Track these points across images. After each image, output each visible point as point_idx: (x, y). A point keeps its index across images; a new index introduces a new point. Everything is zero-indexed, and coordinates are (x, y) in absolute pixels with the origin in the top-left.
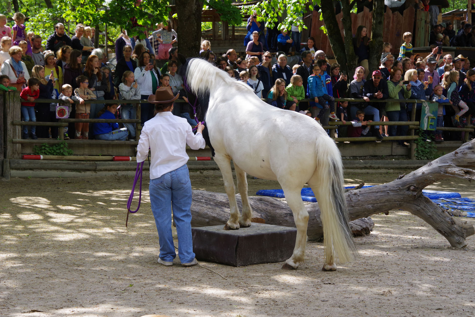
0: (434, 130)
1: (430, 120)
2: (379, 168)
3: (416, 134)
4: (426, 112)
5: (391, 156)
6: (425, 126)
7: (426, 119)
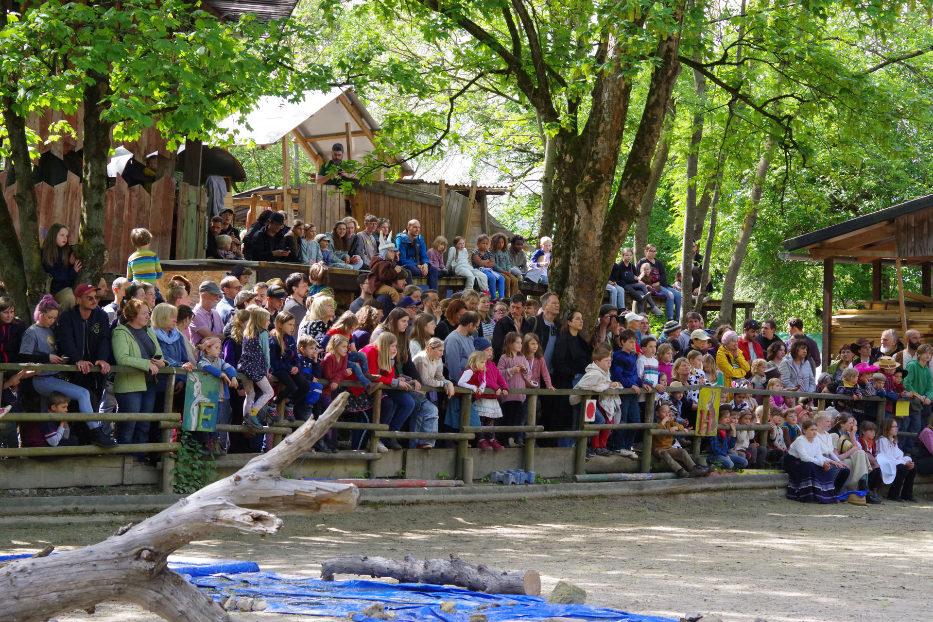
1: (203, 409)
2: (94, 512)
5: (121, 487)
7: (194, 408)
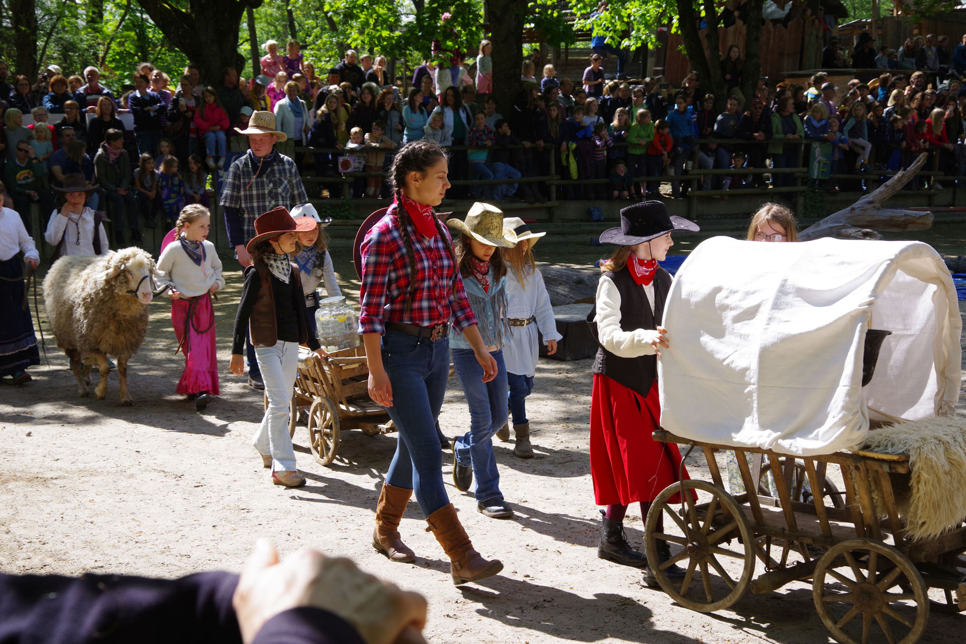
0: (826, 178)
3: (804, 184)
4: (817, 155)
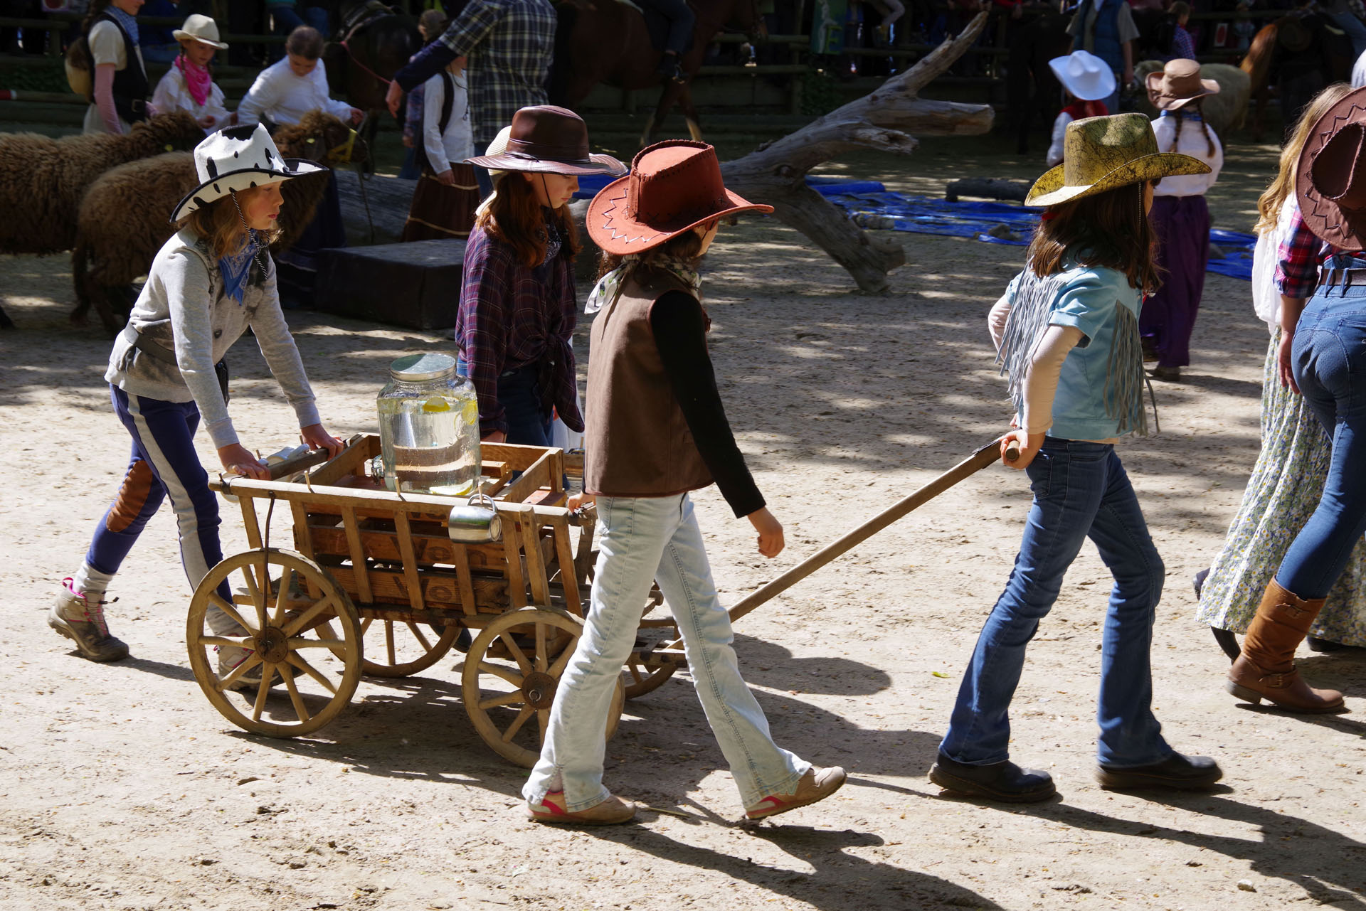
3: (803, 61)
5: (752, 107)
6: (821, 46)
7: (822, 32)
